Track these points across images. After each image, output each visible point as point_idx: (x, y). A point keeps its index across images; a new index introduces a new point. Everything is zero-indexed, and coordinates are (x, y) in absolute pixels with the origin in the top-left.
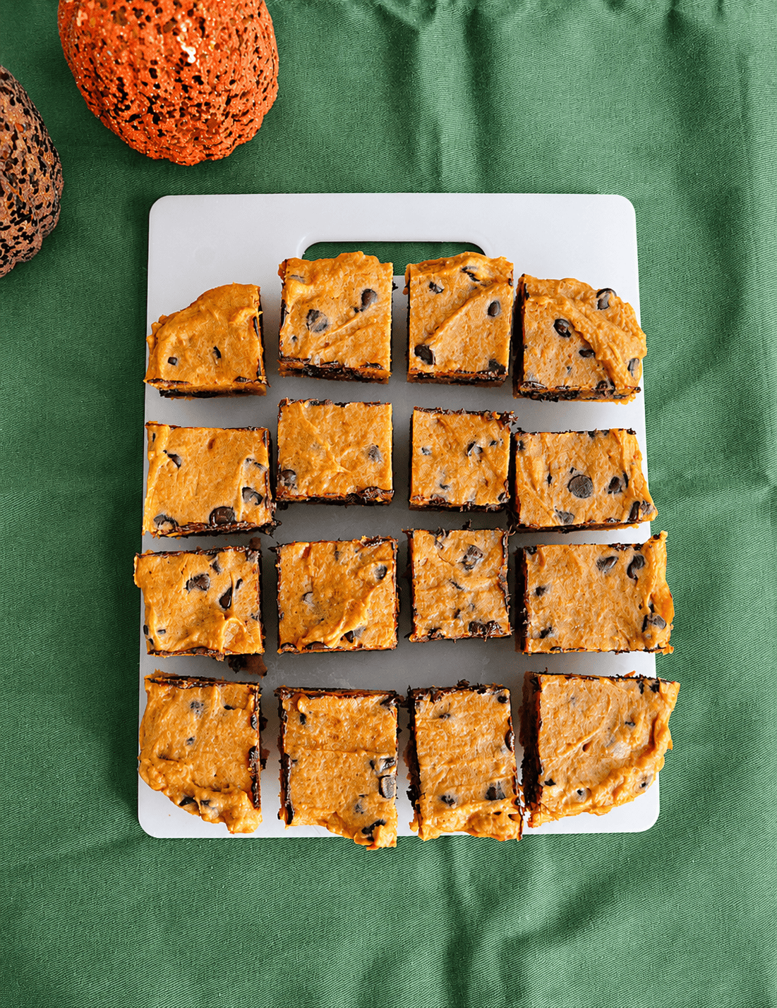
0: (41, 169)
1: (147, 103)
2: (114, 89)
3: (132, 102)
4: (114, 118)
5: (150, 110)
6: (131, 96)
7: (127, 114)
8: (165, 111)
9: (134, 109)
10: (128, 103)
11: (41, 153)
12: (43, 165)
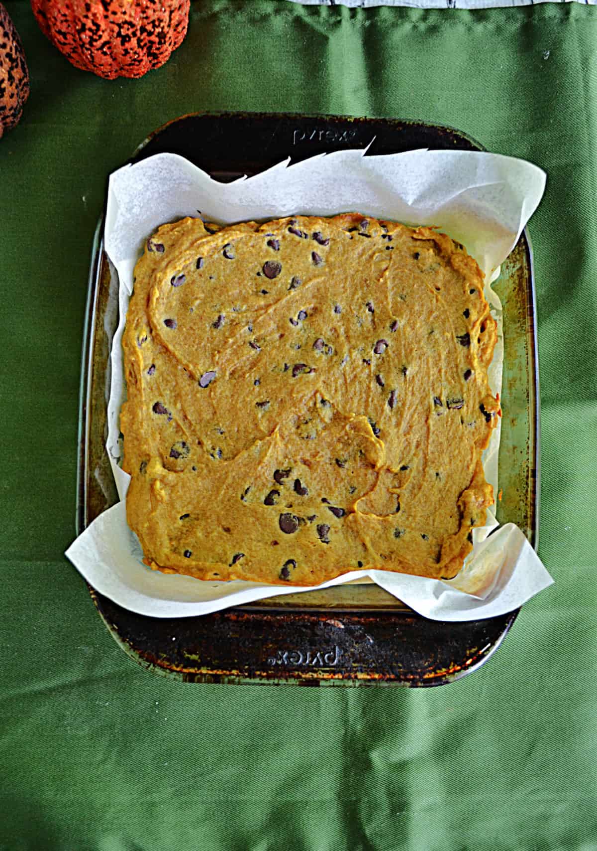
0: (9, 80)
1: (116, 29)
2: (89, 24)
3: (103, 32)
4: (88, 49)
5: (119, 34)
6: (103, 27)
7: (98, 44)
8: (130, 32)
9: (105, 38)
10: (101, 33)
11: (12, 68)
12: (11, 78)
